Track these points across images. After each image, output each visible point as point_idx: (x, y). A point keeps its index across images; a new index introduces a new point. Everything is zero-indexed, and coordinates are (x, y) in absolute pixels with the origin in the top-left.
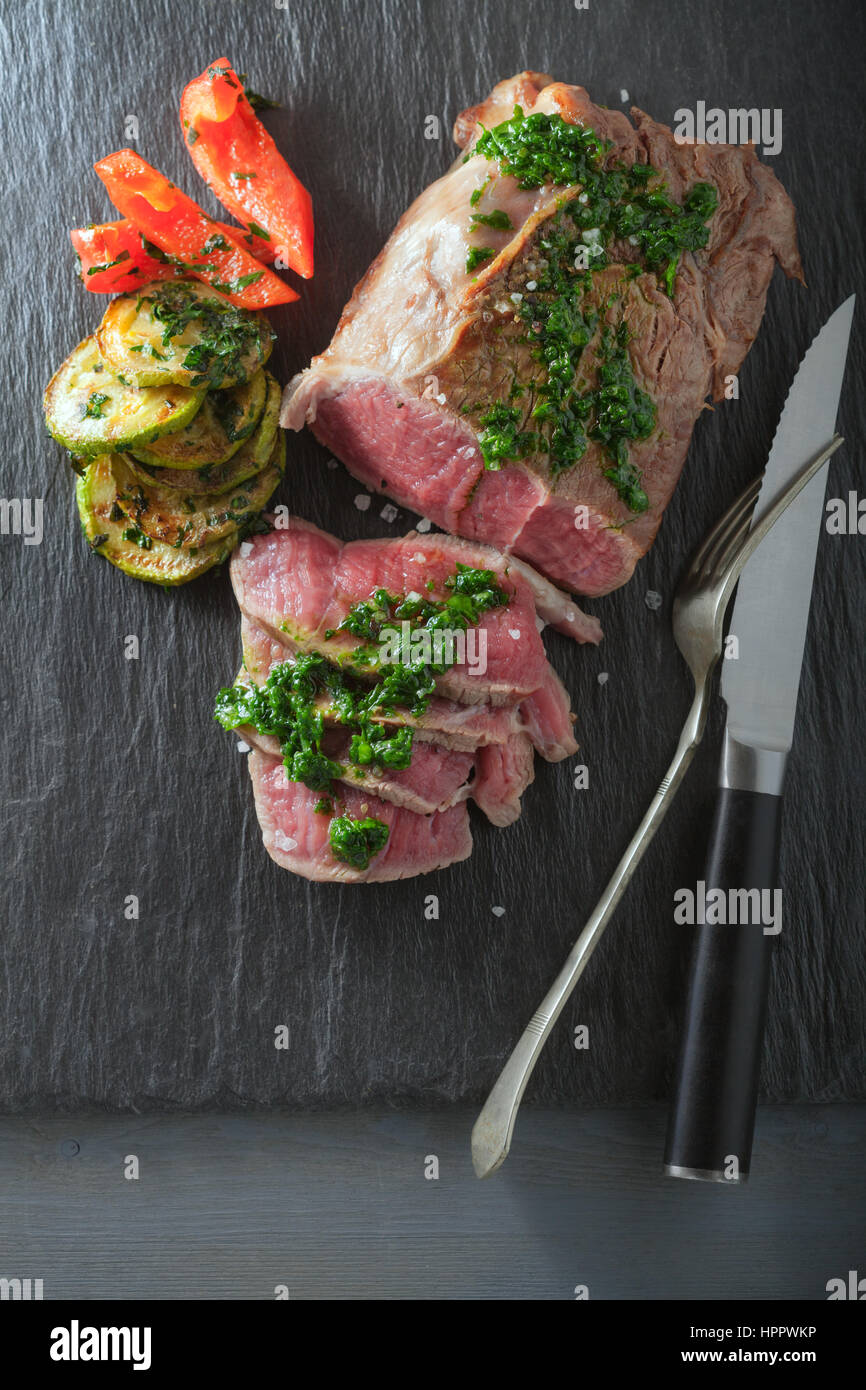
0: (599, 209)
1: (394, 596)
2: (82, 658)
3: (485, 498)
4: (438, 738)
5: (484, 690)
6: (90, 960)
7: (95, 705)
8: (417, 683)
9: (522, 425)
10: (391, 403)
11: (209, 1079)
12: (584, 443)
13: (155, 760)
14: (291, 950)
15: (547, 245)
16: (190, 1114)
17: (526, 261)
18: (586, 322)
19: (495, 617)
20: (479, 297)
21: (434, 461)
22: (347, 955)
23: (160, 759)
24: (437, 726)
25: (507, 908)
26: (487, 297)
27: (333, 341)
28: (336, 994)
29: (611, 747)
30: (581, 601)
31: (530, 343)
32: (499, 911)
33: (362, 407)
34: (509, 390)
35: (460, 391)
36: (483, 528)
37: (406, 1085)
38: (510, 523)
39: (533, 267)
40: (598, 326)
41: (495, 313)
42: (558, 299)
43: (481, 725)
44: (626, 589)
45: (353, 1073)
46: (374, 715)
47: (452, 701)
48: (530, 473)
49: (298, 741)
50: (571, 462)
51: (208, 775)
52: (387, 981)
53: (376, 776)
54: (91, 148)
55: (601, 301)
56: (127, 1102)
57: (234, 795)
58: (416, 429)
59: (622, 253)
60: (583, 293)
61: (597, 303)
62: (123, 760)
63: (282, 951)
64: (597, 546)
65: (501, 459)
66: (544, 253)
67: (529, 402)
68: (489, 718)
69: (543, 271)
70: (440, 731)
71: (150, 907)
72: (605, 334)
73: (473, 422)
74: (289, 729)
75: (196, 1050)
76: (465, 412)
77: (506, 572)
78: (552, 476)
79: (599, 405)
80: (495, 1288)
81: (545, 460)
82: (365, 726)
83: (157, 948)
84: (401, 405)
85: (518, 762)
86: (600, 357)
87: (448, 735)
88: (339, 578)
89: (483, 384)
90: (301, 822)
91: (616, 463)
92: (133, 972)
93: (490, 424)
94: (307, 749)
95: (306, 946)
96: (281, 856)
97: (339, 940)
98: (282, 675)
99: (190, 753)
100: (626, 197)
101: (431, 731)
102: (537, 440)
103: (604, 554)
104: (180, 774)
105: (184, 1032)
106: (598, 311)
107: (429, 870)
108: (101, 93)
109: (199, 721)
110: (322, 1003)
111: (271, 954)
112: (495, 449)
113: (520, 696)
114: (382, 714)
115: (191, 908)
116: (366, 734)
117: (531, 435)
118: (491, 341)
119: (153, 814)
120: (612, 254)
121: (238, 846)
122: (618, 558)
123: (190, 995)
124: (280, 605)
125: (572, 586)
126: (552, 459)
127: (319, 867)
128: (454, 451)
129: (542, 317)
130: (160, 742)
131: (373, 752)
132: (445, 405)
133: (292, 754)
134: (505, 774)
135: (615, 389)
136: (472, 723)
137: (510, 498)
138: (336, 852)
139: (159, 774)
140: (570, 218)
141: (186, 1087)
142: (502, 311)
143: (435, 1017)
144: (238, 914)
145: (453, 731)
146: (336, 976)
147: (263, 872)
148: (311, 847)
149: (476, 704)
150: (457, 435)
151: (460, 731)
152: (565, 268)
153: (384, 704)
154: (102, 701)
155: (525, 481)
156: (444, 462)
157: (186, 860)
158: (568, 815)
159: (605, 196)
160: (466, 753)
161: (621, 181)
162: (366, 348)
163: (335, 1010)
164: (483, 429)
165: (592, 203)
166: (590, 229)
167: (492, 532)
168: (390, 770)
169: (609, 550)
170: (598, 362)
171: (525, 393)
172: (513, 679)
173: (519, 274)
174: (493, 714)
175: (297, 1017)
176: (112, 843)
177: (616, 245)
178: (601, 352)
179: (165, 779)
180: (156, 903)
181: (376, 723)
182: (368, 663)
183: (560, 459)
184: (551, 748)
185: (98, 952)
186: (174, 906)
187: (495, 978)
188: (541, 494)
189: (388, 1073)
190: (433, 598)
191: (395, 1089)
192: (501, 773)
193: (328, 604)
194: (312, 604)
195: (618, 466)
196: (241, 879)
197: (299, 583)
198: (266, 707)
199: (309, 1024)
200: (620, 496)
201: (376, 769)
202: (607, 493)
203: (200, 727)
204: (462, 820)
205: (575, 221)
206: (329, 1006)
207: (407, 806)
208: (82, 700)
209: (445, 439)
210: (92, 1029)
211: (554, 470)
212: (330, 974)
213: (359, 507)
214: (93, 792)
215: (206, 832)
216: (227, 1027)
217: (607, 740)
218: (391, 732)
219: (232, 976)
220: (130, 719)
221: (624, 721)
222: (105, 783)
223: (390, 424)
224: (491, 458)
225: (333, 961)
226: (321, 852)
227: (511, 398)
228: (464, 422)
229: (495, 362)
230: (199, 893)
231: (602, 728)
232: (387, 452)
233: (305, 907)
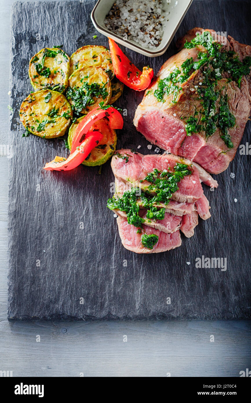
0: (219, 63)
1: (159, 171)
2: (69, 190)
3: (186, 144)
4: (172, 212)
5: (186, 197)
6: (71, 276)
7: (72, 204)
8: (167, 195)
9: (198, 123)
10: (160, 117)
11: (105, 311)
12: (215, 128)
13: (90, 219)
14: (128, 274)
15: (205, 73)
16: (99, 321)
17: (199, 77)
18: (216, 94)
19: (188, 178)
20: (186, 86)
21: (172, 134)
22: (145, 276)
23: (91, 219)
24: (172, 208)
25: (191, 262)
26: (188, 87)
27: (142, 101)
28: (142, 286)
29: (221, 217)
30: (212, 175)
31: (200, 100)
32: (189, 263)
33: (151, 119)
34: (194, 113)
35: (180, 113)
36: (185, 154)
37: (162, 313)
38: (193, 152)
39: (201, 79)
40: (219, 96)
41: (190, 91)
42: (208, 88)
43: (184, 208)
44: (225, 172)
45: (146, 309)
46: (154, 204)
47: (176, 201)
48: (200, 137)
49: (132, 212)
50: (212, 134)
51: (105, 224)
52: (156, 283)
53: (154, 222)
54: (73, 47)
55: (220, 88)
56: (81, 317)
57: (112, 229)
58: (167, 124)
59: (226, 75)
60: (215, 86)
61: (219, 89)
62: (80, 219)
63: (126, 274)
64: (218, 158)
65: (191, 132)
66: (204, 75)
67: (200, 116)
68: (186, 206)
69: (204, 80)
70: (173, 210)
71: (88, 261)
72: (221, 97)
73: (184, 122)
74: (129, 209)
75: (101, 302)
76: (182, 119)
77: (191, 166)
78: (206, 138)
79: (220, 118)
80: (187, 371)
81: (204, 133)
82: (151, 208)
83: (90, 273)
84: (163, 117)
85: (194, 219)
86: (220, 104)
87: (175, 211)
88: (143, 166)
89: (187, 111)
90: (133, 236)
91: (224, 134)
92: (83, 280)
93: (189, 122)
94: (134, 214)
95: (133, 273)
96: (127, 246)
97: (143, 271)
98: (127, 194)
99: (99, 217)
100: (227, 60)
101: (170, 209)
102: (202, 127)
103: (220, 161)
104: (97, 223)
105: (98, 297)
106: (219, 91)
107: (170, 249)
108: (75, 32)
109: (102, 208)
110: (137, 289)
111: (123, 275)
112: (190, 129)
113: (196, 199)
114: (156, 204)
115: (100, 262)
116: (151, 210)
117: (200, 126)
118: (189, 99)
119: (89, 235)
120: (223, 76)
121: (114, 244)
122: (224, 162)
123: (99, 286)
124: (127, 174)
125: (210, 171)
126: (206, 133)
127: (138, 249)
128: (178, 131)
129: (203, 92)
130: (91, 214)
131: (153, 215)
132: (176, 117)
133: (130, 216)
134: (190, 222)
135: (224, 113)
136: (182, 208)
137: (193, 144)
138: (144, 244)
139: (91, 223)
140: (211, 65)
141: (98, 313)
142: (192, 91)
143: (170, 293)
144: (113, 264)
145: (176, 209)
146: (141, 281)
147: (121, 252)
148: (136, 243)
149: (183, 202)
150: (179, 126)
151: (178, 210)
152: (210, 79)
153: (157, 201)
154: (74, 203)
155: (198, 139)
156: (175, 134)
157: (98, 248)
158: (208, 236)
159: (221, 59)
160: (179, 216)
161: (225, 55)
162: (153, 102)
163: (141, 291)
164: (187, 124)
165: (217, 61)
166: (217, 68)
167: (188, 155)
168: (159, 220)
169: (222, 159)
170: (219, 105)
171: (199, 114)
172: (194, 195)
173: (197, 80)
174: (187, 205)
175: (130, 293)
176: (77, 243)
177: (224, 73)
178: (220, 103)
179: (92, 225)
180: (90, 260)
181: (154, 207)
182: (152, 189)
183: (209, 132)
184: (204, 215)
185: (73, 274)
186: (95, 261)
187: (187, 282)
188: (203, 142)
189: (157, 309)
190: (170, 172)
191: (158, 314)
192: (189, 221)
193: (140, 173)
194: (136, 173)
195: (225, 135)
196: (114, 254)
197: (132, 167)
198: (122, 203)
199: (134, 295)
200: (225, 144)
201: (154, 220)
202: (222, 142)
203: (103, 210)
204: (179, 235)
205: (212, 66)
206: (140, 290)
207: (163, 231)
208: (69, 202)
209: (175, 127)
210: (71, 295)
211: (207, 136)
212: (140, 281)
213: (149, 148)
214: (72, 228)
215: (104, 240)
216: (110, 296)
217: (219, 215)
218: (159, 209)
219: (112, 281)
220: (83, 207)
221: (224, 210)
222: (75, 226)
223: (159, 123)
224: (189, 132)
225: (141, 277)
226: (139, 245)
227: (195, 115)
228: (181, 122)
229: (190, 105)
230: (102, 257)
231: (218, 212)
232: (158, 132)
233: (133, 261)
